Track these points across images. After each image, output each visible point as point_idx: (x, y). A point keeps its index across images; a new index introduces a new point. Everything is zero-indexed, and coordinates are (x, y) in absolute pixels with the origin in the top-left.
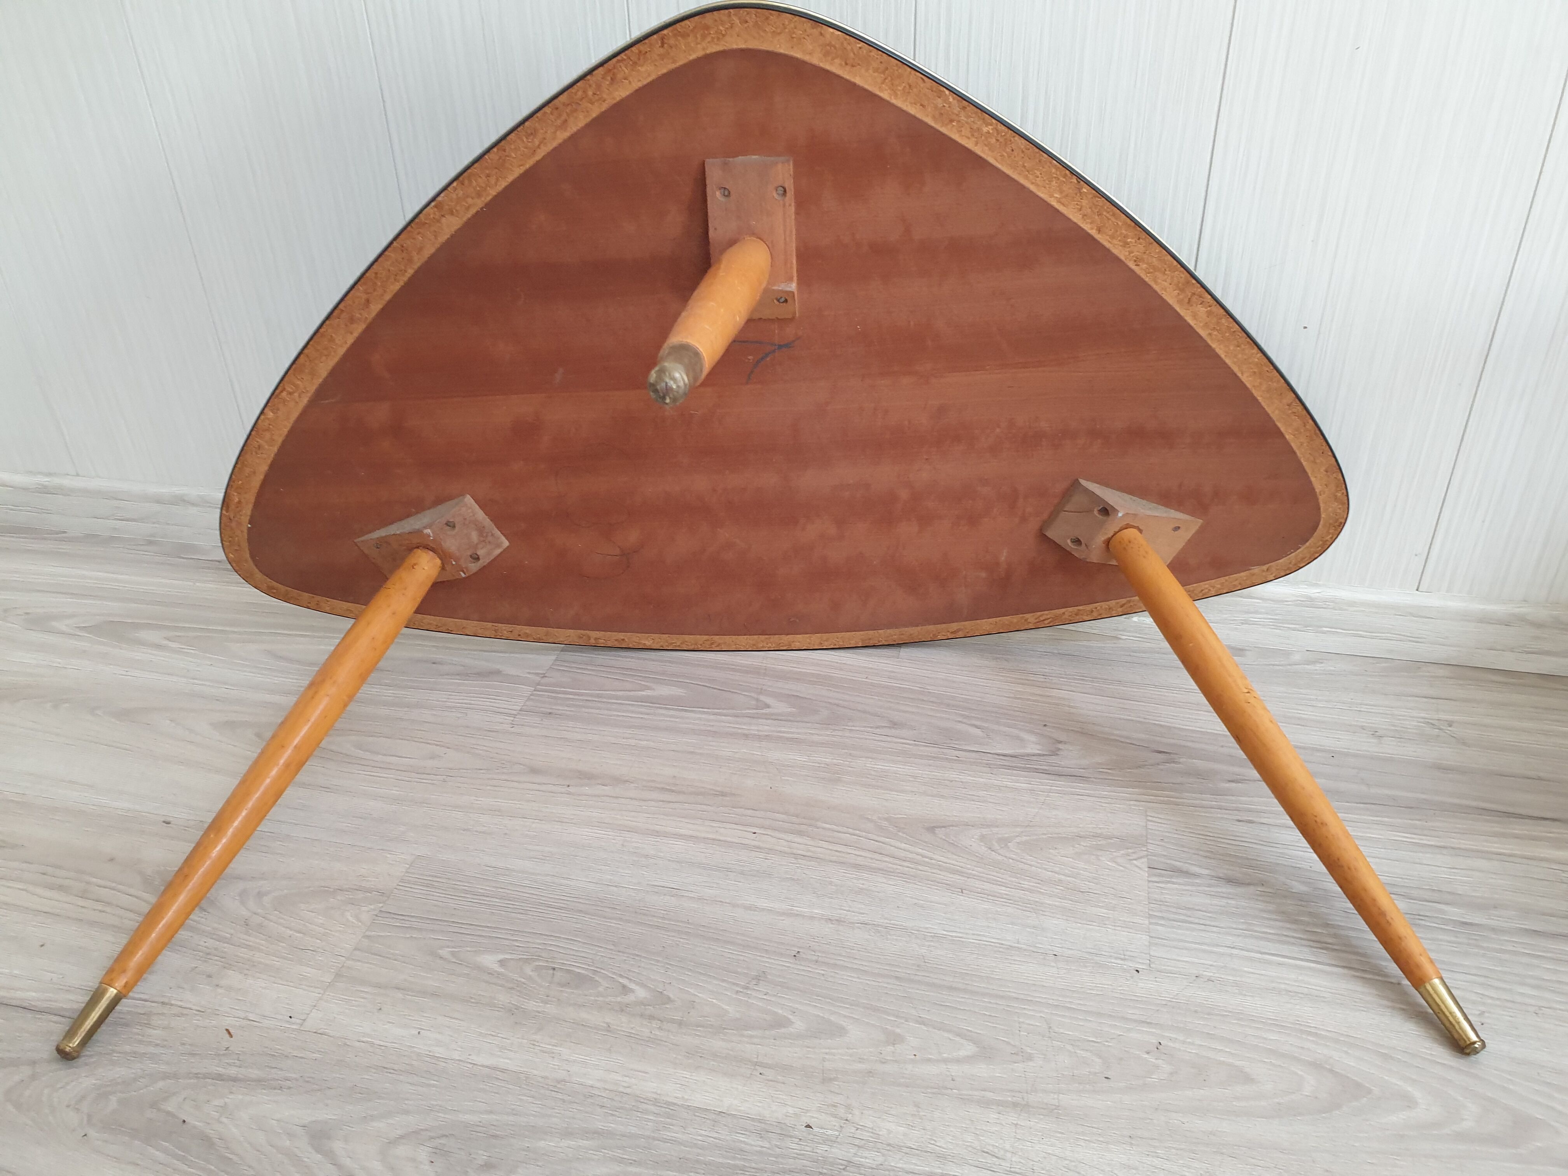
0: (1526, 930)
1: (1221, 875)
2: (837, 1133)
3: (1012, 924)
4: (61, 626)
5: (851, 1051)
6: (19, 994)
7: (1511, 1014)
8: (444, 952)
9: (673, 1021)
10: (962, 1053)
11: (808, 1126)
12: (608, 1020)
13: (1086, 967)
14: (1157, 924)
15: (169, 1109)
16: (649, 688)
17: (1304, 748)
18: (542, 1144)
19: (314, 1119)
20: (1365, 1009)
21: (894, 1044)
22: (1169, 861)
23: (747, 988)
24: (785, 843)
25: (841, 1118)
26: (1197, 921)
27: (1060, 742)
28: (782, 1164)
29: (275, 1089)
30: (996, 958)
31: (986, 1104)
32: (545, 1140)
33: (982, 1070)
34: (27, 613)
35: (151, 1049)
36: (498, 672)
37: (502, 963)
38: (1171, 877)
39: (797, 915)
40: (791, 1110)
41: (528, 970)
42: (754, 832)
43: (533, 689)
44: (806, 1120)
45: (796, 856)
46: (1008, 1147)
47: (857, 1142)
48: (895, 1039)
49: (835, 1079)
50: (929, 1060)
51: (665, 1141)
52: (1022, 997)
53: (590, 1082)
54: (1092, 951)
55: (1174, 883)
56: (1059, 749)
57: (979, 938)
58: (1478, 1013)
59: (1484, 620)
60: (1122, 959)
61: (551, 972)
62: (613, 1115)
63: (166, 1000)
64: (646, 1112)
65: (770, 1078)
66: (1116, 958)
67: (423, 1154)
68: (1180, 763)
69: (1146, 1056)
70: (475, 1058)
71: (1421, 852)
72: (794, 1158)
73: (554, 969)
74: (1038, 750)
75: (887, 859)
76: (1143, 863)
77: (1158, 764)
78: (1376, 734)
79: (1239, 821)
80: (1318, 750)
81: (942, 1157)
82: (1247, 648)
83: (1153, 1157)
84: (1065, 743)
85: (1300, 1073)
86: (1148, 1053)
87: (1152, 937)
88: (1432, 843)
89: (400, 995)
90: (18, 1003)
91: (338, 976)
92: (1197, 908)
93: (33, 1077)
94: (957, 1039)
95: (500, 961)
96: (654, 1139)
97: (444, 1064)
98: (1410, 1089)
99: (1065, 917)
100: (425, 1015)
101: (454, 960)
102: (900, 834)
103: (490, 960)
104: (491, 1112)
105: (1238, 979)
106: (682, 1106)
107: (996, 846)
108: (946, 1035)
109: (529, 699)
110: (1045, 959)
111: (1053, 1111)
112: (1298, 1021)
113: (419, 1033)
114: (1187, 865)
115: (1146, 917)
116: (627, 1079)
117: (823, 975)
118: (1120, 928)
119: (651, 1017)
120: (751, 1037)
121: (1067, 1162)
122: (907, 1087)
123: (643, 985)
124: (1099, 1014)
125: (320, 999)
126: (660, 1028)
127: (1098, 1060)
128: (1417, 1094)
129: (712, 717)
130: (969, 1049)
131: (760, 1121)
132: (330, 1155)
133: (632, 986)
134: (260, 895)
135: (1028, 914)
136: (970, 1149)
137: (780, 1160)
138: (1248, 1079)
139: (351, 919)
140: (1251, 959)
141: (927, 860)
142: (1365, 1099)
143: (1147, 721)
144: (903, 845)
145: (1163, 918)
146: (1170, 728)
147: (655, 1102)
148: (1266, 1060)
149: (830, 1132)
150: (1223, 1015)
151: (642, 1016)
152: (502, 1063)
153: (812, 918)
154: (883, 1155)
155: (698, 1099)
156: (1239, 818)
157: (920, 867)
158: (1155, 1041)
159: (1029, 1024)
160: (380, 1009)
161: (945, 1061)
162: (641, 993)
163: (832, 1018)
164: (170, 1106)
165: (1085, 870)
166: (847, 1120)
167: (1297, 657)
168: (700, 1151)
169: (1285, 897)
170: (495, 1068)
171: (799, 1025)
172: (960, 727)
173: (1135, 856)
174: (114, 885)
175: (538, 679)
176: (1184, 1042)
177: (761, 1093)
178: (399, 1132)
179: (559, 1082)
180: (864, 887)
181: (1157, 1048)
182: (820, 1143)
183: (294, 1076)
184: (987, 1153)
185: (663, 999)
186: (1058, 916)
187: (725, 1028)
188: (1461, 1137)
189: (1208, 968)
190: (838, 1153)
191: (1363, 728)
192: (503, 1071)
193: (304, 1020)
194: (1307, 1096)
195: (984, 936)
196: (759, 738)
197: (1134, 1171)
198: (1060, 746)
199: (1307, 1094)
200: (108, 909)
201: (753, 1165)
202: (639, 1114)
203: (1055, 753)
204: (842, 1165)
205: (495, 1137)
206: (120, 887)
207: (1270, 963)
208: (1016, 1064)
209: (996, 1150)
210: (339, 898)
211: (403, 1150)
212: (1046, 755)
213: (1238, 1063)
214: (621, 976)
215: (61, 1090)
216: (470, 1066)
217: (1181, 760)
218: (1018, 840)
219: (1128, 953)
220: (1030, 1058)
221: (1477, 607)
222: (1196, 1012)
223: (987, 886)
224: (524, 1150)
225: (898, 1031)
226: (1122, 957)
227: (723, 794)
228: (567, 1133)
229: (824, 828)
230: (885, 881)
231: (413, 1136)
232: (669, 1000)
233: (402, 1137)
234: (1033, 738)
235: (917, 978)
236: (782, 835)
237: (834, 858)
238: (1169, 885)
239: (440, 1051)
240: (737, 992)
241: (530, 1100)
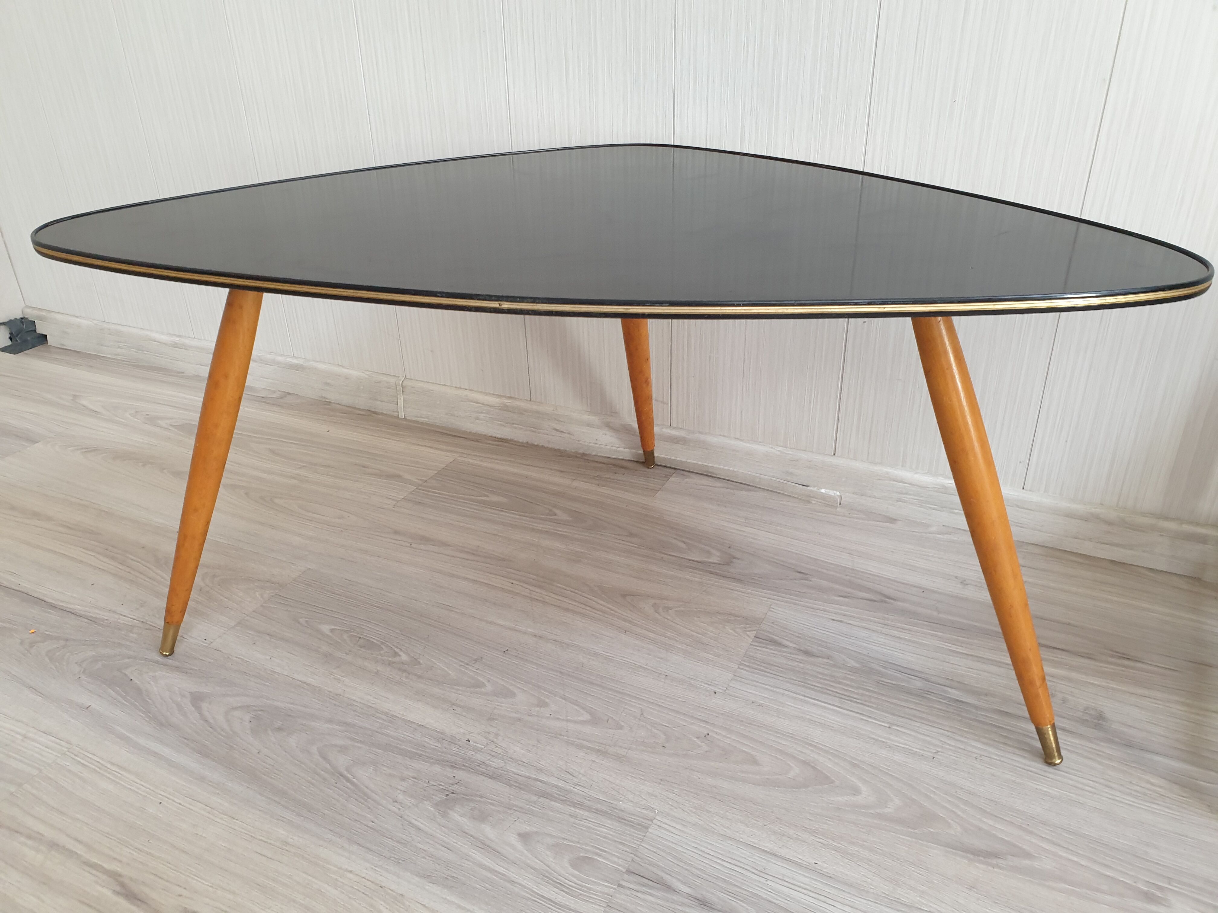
0: (1001, 711)
1: (802, 649)
2: (483, 747)
3: (649, 654)
4: (161, 423)
5: (512, 706)
6: (72, 606)
7: (958, 756)
8: (302, 621)
9: (416, 675)
10: (580, 718)
11: (468, 741)
12: (379, 669)
13: (683, 685)
14: (742, 669)
15: (127, 673)
16: (487, 496)
17: (906, 584)
18: (313, 724)
19: (197, 690)
20: (857, 738)
21: (541, 707)
22: (771, 636)
23: (467, 664)
24: (528, 591)
25: (490, 740)
26: (771, 672)
27: (734, 558)
28: (444, 757)
29: (183, 673)
30: (629, 671)
31: (580, 747)
32: (316, 722)
33: (588, 729)
34: (148, 415)
35: (128, 643)
36: (399, 476)
37: (332, 630)
38: (768, 644)
39: (516, 630)
40: (462, 731)
41: (345, 636)
42: (512, 582)
43: (416, 488)
44: (468, 737)
45: (532, 599)
46: (582, 772)
47: (493, 753)
48: (542, 704)
49: (496, 719)
50: (558, 719)
51: (383, 734)
52: (633, 694)
53: (354, 698)
54: (692, 677)
55: (767, 648)
56: (732, 562)
57: (623, 659)
58: (934, 751)
59: (1070, 515)
60: (708, 684)
61: (358, 639)
62: (359, 716)
63: (144, 621)
64: (379, 718)
65: (458, 712)
66: (705, 683)
67: (247, 717)
68: (810, 581)
69: (696, 739)
70: (296, 676)
71: (953, 656)
72: (452, 755)
73: (360, 638)
74: (719, 561)
75: (588, 608)
76: (752, 634)
77: (795, 579)
78: (964, 583)
79: (833, 620)
80: (914, 586)
81: (540, 770)
82: (900, 519)
83: (670, 792)
84: (738, 559)
85: (792, 765)
86: (697, 738)
87: (735, 676)
88: (965, 652)
89: (268, 638)
90: (70, 610)
91: (239, 623)
92: (775, 664)
93: (64, 647)
94: (581, 711)
95: (331, 629)
96: (377, 732)
97: (277, 676)
98: (860, 785)
99: (684, 656)
100: (278, 650)
101: (306, 625)
102: (603, 595)
103: (326, 628)
104: (292, 704)
105: (781, 708)
106: (400, 718)
107: (661, 610)
108: (576, 707)
109: (411, 493)
110: (659, 676)
111: (619, 758)
112: (807, 737)
113: (270, 658)
114: (782, 640)
115: (738, 664)
116: (375, 700)
117: (517, 664)
118: (717, 667)
119: (405, 671)
120: (458, 690)
121: (614, 785)
122: (538, 730)
123: (407, 654)
124: (678, 712)
125: (225, 633)
126: (407, 678)
127: (664, 736)
128: (864, 788)
129: (517, 517)
130: (586, 717)
131: (441, 733)
132: (198, 709)
133: (401, 653)
134: (214, 576)
135: (661, 650)
136: (558, 768)
137: (443, 755)
138: (755, 762)
139: (258, 595)
140: (795, 698)
141: (613, 612)
142: (827, 785)
143: (803, 554)
144: (602, 602)
145: (749, 666)
146: (816, 559)
147: (386, 714)
148: (773, 755)
149: (479, 746)
150: (758, 726)
151: (399, 669)
152: (310, 680)
153: (525, 633)
154: (505, 763)
155: (411, 717)
156: (834, 618)
157: (606, 616)
158: (706, 733)
159: (630, 710)
160: (255, 644)
161: (568, 721)
162: (404, 657)
163: (511, 688)
164: (127, 672)
165: (712, 632)
166: (493, 741)
167: (934, 529)
168: (400, 742)
169: (840, 668)
170: (305, 683)
171: (489, 688)
172: (674, 541)
173: (750, 629)
174: (140, 560)
175: (420, 482)
176: (724, 736)
177: (449, 720)
178: (239, 705)
179: (337, 695)
180: (566, 621)
181: (705, 736)
182: (471, 750)
183: (195, 668)
184: (568, 772)
185: (415, 662)
186: (681, 655)
187: (445, 683)
188: (880, 816)
189: (764, 699)
190: (479, 757)
191: (956, 577)
192: (308, 684)
193: (212, 642)
194: (789, 778)
195: (627, 658)
196: (540, 532)
197: (654, 797)
198: (734, 560)
199: (790, 777)
200: (132, 572)
201: (427, 754)
202: (374, 719)
203: (728, 564)
204: (478, 763)
205: (290, 716)
206: (143, 562)
207: (807, 702)
208: (611, 730)
209: (574, 772)
210: (256, 584)
211: (237, 713)
212: (721, 564)
213: (753, 753)
214: (397, 648)
215: (75, 655)
216: (291, 679)
217: (813, 579)
218: (676, 609)
219: (714, 682)
220: (621, 728)
221: (1065, 505)
222: (742, 721)
223: (643, 631)
224: (302, 725)
225: (547, 700)
226: (710, 683)
227: (504, 560)
228: (330, 721)
229: (557, 587)
230: (580, 619)
231: (245, 708)
232: (419, 663)
233: (240, 707)
234: (718, 554)
235: (573, 674)
236: (528, 587)
237: (556, 604)
238: (763, 649)
239: (278, 670)
240: (461, 665)
241: (317, 701)
